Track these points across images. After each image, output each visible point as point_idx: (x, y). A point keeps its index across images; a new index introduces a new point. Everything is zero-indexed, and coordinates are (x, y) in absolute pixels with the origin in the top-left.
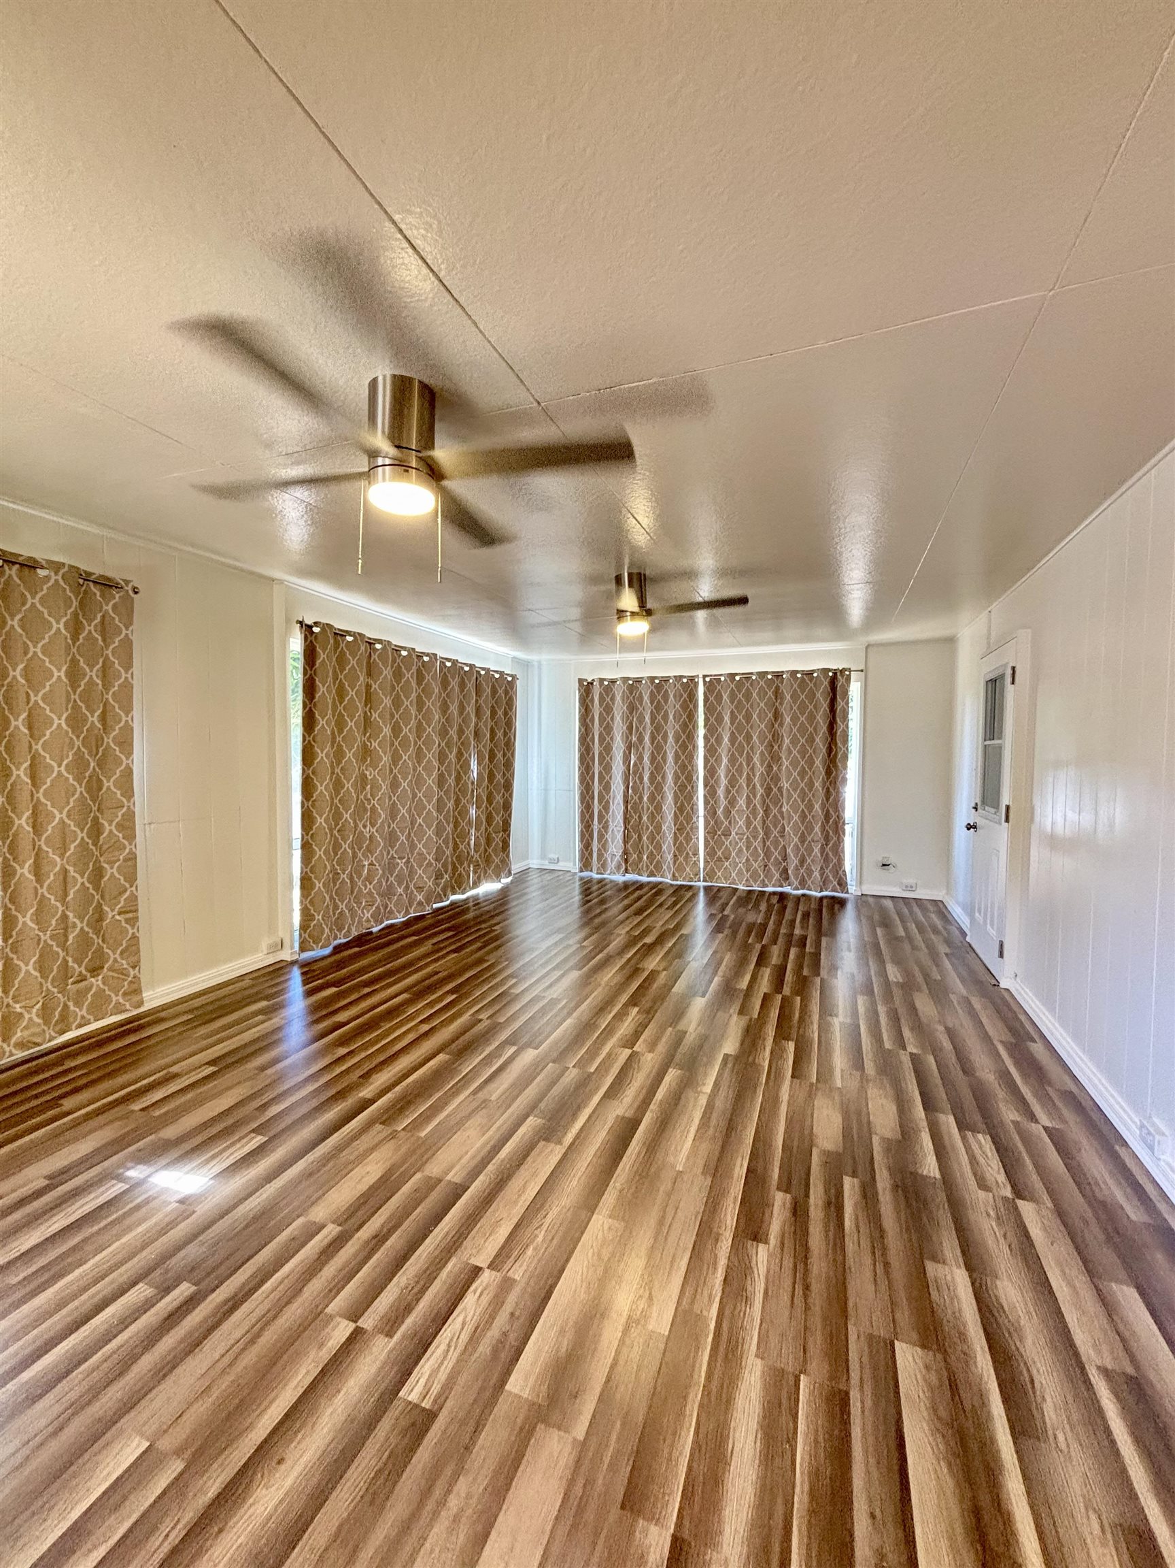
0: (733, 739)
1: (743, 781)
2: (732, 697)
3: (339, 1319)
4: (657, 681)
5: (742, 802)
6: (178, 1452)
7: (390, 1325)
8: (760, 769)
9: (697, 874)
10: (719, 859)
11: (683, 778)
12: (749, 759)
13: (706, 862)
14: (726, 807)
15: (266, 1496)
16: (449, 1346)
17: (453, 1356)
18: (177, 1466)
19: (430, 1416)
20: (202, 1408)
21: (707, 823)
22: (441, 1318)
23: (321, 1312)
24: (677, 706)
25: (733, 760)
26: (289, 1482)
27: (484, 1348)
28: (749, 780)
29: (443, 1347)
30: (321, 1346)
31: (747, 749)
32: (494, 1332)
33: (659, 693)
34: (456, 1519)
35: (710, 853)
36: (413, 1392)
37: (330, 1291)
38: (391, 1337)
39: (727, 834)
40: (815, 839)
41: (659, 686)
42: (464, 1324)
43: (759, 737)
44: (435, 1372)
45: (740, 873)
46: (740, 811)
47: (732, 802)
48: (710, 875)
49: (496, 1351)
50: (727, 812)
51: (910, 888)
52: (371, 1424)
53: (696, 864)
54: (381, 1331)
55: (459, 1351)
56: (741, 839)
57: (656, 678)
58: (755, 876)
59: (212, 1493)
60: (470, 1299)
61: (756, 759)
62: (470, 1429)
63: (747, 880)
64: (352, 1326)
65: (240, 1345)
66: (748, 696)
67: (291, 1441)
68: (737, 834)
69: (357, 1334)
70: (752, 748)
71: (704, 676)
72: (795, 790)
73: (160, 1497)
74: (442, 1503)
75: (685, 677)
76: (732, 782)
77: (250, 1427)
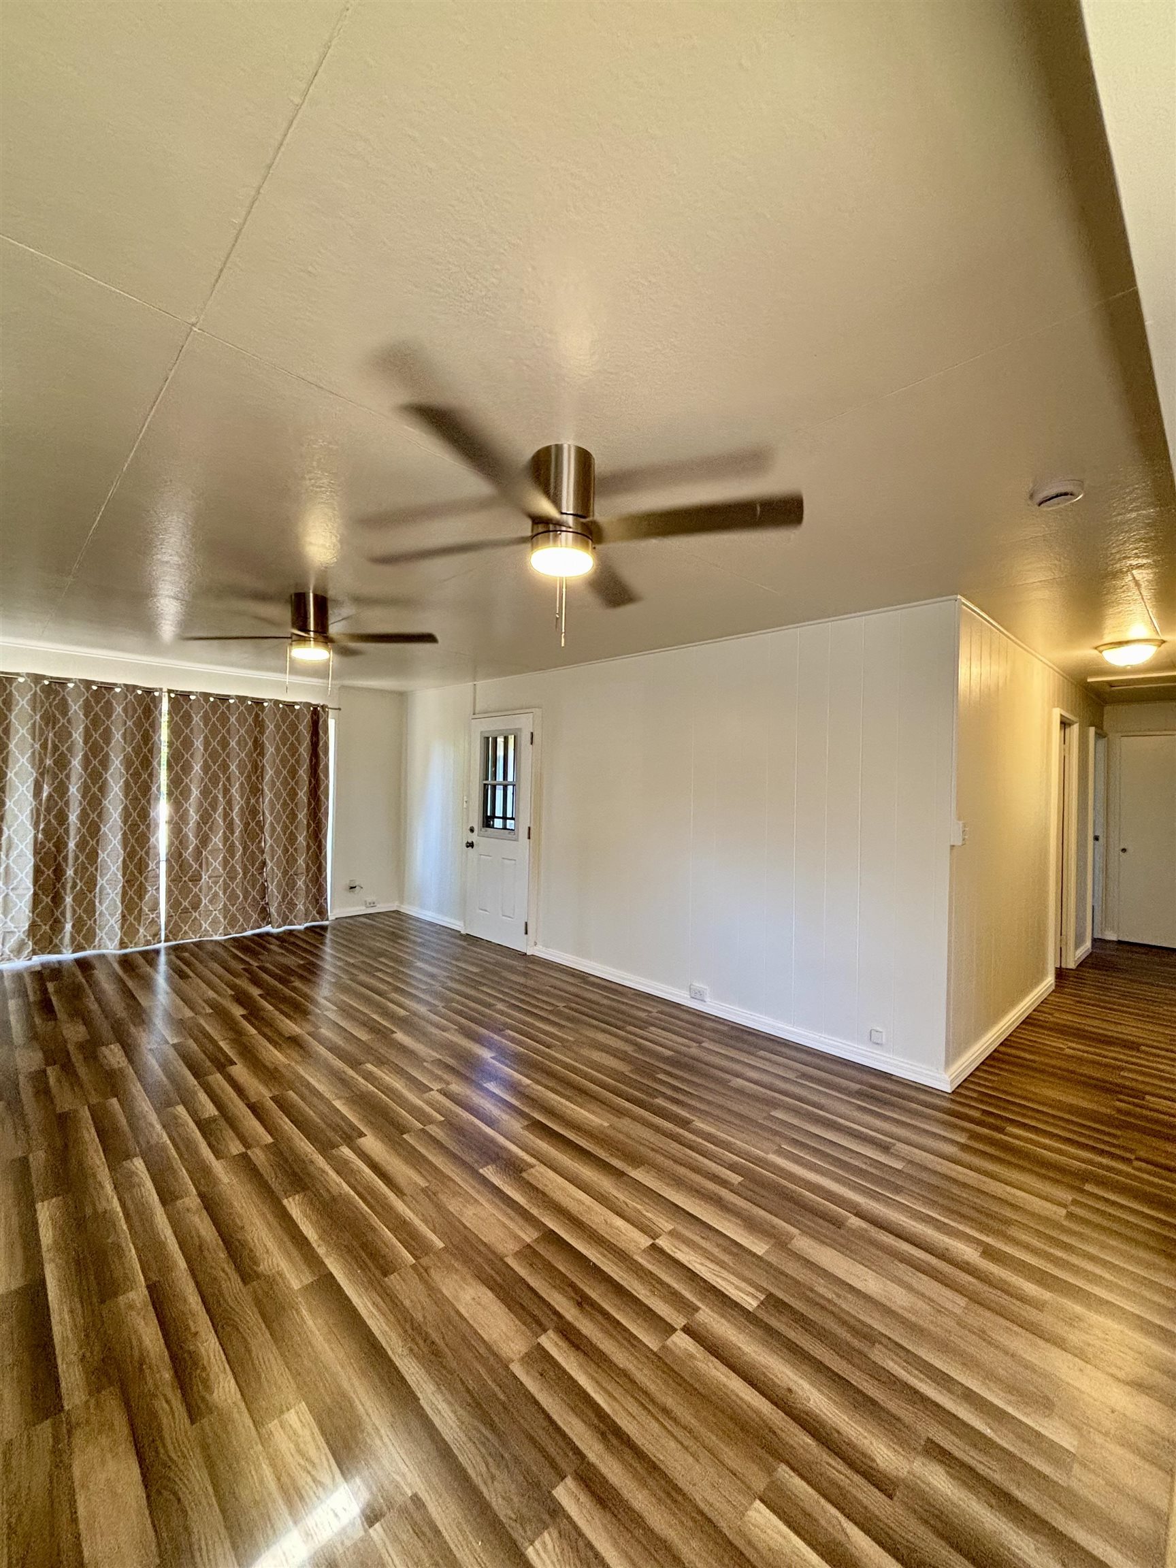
0: (206, 768)
1: (218, 817)
2: (206, 718)
3: (669, 1342)
4: (95, 688)
5: (217, 840)
6: (770, 1471)
7: (689, 1309)
8: (238, 802)
9: (156, 935)
10: (186, 911)
11: (135, 815)
12: (226, 791)
13: (169, 917)
14: (197, 847)
15: (815, 1402)
16: (717, 1276)
17: (725, 1274)
18: (784, 1471)
19: (770, 1295)
20: (730, 1455)
21: (170, 869)
22: (692, 1277)
23: (657, 1356)
24: (129, 723)
25: (205, 792)
26: (806, 1386)
27: (726, 1258)
28: (226, 815)
29: (719, 1280)
30: (692, 1356)
31: (223, 779)
32: (716, 1251)
33: (97, 703)
34: (839, 1296)
35: (174, 904)
36: (751, 1303)
37: (633, 1345)
38: (700, 1308)
39: (196, 879)
40: (299, 871)
41: (99, 694)
42: (702, 1264)
43: (238, 766)
44: (737, 1288)
45: (215, 922)
46: (215, 851)
47: (204, 841)
48: (172, 933)
49: (731, 1253)
50: (198, 853)
51: (373, 904)
52: (769, 1330)
53: (154, 922)
54: (692, 1315)
55: (723, 1271)
56: (216, 883)
57: (93, 682)
58: (232, 922)
59: (809, 1440)
60: (679, 1256)
61: (235, 790)
62: (783, 1278)
63: (225, 928)
64: (679, 1333)
65: (668, 1424)
66: (224, 719)
67: (774, 1383)
68: (209, 878)
69: (687, 1330)
70: (228, 779)
71: (170, 691)
72: (278, 823)
73: (809, 1483)
74: (829, 1301)
75: (140, 688)
76: (205, 817)
77: (757, 1412)
